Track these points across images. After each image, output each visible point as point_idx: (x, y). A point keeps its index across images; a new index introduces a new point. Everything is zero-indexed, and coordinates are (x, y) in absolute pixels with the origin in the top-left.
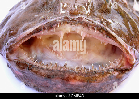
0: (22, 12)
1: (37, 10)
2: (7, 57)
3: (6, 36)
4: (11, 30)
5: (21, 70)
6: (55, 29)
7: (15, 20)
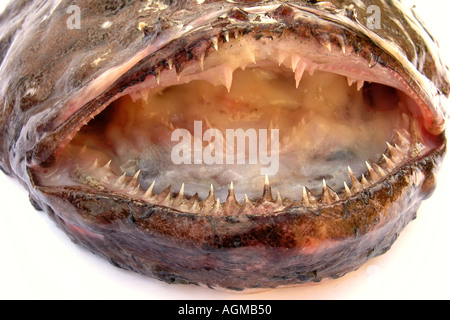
0: (49, 21)
1: (104, 6)
2: (36, 181)
3: (12, 106)
4: (27, 84)
5: (103, 226)
6: (202, 59)
7: (33, 50)
